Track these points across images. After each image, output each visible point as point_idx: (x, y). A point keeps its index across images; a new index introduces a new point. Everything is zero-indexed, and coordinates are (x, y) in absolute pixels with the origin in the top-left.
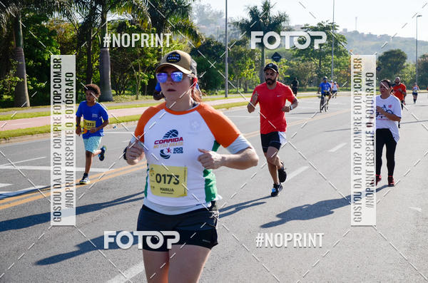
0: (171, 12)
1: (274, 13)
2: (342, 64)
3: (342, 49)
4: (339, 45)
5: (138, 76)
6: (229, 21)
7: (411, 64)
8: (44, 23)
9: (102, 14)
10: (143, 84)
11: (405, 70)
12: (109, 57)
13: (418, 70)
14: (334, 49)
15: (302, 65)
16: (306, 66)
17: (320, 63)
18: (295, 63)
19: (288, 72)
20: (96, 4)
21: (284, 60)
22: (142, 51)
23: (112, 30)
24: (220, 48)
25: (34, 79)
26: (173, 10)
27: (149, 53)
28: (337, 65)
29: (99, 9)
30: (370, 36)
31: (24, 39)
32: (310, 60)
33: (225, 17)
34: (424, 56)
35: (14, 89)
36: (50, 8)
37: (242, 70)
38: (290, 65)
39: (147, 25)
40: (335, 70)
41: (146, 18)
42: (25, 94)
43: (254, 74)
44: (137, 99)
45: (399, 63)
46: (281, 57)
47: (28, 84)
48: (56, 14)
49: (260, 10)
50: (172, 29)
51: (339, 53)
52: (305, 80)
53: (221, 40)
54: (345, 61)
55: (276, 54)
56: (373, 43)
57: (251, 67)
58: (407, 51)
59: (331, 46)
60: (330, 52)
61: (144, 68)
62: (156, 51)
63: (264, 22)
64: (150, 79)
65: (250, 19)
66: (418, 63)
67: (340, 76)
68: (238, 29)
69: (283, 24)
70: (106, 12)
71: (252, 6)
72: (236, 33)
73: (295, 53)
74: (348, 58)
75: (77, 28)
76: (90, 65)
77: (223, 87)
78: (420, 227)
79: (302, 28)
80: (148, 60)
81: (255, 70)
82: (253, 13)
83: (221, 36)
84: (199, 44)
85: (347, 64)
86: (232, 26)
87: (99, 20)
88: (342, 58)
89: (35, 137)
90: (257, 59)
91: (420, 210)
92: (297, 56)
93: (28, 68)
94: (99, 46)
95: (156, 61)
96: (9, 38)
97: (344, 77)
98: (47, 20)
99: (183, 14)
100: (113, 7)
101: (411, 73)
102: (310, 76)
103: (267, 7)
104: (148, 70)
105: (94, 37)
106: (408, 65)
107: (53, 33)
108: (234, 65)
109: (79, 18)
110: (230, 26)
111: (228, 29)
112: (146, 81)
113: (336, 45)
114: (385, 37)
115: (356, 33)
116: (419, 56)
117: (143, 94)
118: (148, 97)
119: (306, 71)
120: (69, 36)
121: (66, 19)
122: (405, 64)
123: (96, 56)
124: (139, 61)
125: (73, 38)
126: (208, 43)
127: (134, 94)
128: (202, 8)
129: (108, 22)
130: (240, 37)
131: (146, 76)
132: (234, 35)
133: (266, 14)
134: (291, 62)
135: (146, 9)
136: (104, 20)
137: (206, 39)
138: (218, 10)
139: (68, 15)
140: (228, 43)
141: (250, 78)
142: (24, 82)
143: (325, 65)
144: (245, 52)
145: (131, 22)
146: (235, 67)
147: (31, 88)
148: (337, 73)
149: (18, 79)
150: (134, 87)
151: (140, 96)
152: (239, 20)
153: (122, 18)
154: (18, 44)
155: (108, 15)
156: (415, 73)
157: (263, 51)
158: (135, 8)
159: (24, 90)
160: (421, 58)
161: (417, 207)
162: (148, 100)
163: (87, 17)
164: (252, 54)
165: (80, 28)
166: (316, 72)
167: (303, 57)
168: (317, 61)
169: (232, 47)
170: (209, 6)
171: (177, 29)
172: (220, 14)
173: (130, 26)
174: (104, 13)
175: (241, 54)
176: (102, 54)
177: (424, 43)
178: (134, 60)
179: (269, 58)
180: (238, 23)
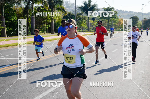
0: (56, 4)
1: (92, 4)
2: (116, 21)
3: (116, 16)
5: (45, 26)
6: (77, 6)
7: (140, 21)
8: (12, 8)
9: (32, 4)
10: (46, 29)
11: (138, 23)
12: (35, 19)
13: (143, 23)
16: (104, 22)
17: (109, 21)
19: (97, 24)
21: (96, 20)
22: (46, 17)
23: (35, 10)
24: (73, 16)
25: (8, 27)
27: (49, 18)
28: (114, 22)
29: (31, 3)
30: (126, 12)
31: (4, 13)
32: (105, 20)
33: (75, 5)
34: (145, 19)
35: (1, 31)
36: (13, 2)
37: (81, 24)
39: (48, 8)
40: (114, 23)
41: (47, 6)
42: (5, 32)
43: (85, 25)
44: (44, 34)
45: (136, 21)
46: (95, 19)
47: (6, 29)
48: (16, 4)
49: (88, 3)
50: (57, 10)
53: (74, 13)
55: (93, 18)
56: (127, 14)
57: (84, 23)
58: (139, 17)
60: (112, 17)
61: (47, 23)
62: (51, 17)
63: (89, 7)
64: (49, 27)
65: (84, 6)
66: (143, 21)
67: (115, 25)
68: (80, 10)
69: (95, 7)
71: (85, 1)
72: (79, 11)
74: (118, 19)
75: (23, 9)
76: (28, 22)
78: (144, 78)
79: (102, 9)
80: (48, 20)
81: (86, 24)
82: (85, 4)
83: (74, 12)
85: (118, 21)
86: (78, 8)
87: (31, 6)
88: (116, 19)
89: (9, 47)
90: (86, 20)
91: (144, 72)
93: (6, 23)
94: (31, 15)
95: (51, 21)
97: (117, 26)
98: (12, 6)
99: (60, 4)
100: (36, 2)
101: (140, 24)
103: (90, 2)
104: (48, 24)
105: (29, 13)
106: (139, 22)
107: (15, 11)
109: (24, 6)
110: (77, 8)
111: (76, 9)
112: (48, 28)
114: (131, 12)
115: (121, 10)
116: (143, 18)
117: (47, 32)
118: (48, 33)
119: (104, 24)
120: (20, 12)
121: (19, 6)
122: (138, 21)
123: (30, 19)
124: (45, 21)
125: (22, 13)
127: (43, 32)
128: (67, 2)
129: (34, 7)
130: (81, 12)
131: (48, 26)
132: (78, 11)
133: (90, 4)
135: (47, 2)
136: (32, 6)
137: (69, 13)
138: (73, 3)
139: (20, 4)
140: (76, 14)
141: (84, 26)
142: (4, 28)
143: (110, 22)
144: (82, 17)
145: (42, 7)
146: (79, 23)
147: (7, 30)
148: (114, 24)
149: (2, 27)
150: (43, 30)
151: (45, 33)
152: (80, 6)
153: (39, 6)
154: (2, 15)
155: (34, 5)
156: (142, 25)
158: (44, 3)
159: (5, 31)
160: (144, 19)
161: (143, 71)
162: (49, 34)
163: (26, 5)
164: (85, 18)
165: (24, 9)
166: (107, 24)
167: (102, 19)
168: (108, 21)
169: (78, 16)
170: (70, 1)
171: (58, 9)
172: (73, 4)
173: (42, 9)
174: (33, 4)
175: (80, 18)
176: (32, 18)
177: (145, 14)
178: (43, 20)
179: (91, 19)
180: (80, 7)
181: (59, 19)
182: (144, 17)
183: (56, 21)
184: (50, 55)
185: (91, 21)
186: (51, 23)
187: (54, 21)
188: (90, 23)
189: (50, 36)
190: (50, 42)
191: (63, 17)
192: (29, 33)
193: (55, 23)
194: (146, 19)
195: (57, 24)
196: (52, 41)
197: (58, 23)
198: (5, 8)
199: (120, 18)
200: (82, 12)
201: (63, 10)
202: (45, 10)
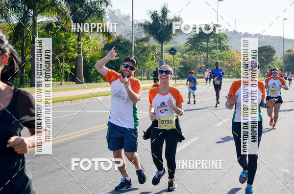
0: (89, 16)
1: (170, 16)
2: (225, 57)
3: (225, 44)
4: (222, 42)
5: (62, 66)
6: (135, 23)
7: (279, 57)
9: (33, 17)
10: (66, 73)
11: (274, 62)
13: (285, 62)
14: (218, 44)
15: (193, 57)
16: (197, 58)
17: (207, 56)
18: (187, 56)
19: (182, 63)
20: (29, 9)
21: (178, 53)
22: (65, 47)
23: (41, 29)
24: (127, 43)
26: (90, 14)
27: (71, 48)
28: (221, 58)
29: (31, 12)
30: (247, 35)
32: (199, 54)
33: (131, 20)
34: (289, 51)
37: (145, 62)
38: (184, 57)
41: (68, 20)
43: (155, 65)
44: (61, 84)
45: (269, 56)
46: (176, 51)
49: (160, 14)
51: (222, 48)
52: (196, 69)
53: (129, 38)
54: (227, 54)
55: (172, 49)
57: (152, 59)
58: (276, 46)
59: (216, 42)
60: (215, 47)
61: (67, 59)
62: (77, 47)
63: (162, 24)
64: (72, 70)
65: (151, 22)
66: (285, 56)
67: (223, 66)
68: (142, 30)
70: (37, 15)
71: (153, 11)
72: (140, 33)
73: (187, 48)
74: (229, 52)
75: (13, 27)
80: (70, 54)
81: (156, 62)
82: (154, 16)
83: (128, 35)
84: (112, 41)
85: (228, 57)
86: (137, 26)
87: (31, 22)
88: (224, 52)
90: (157, 52)
91: (287, 171)
92: (189, 50)
94: (31, 42)
95: (76, 55)
97: (226, 67)
99: (98, 17)
100: (42, 11)
102: (199, 66)
103: (165, 12)
104: (70, 62)
105: (27, 36)
106: (276, 58)
108: (139, 58)
109: (14, 20)
110: (135, 27)
111: (134, 29)
112: (69, 71)
113: (220, 42)
115: (235, 32)
116: (285, 50)
117: (66, 81)
118: (70, 83)
119: (196, 62)
121: (4, 20)
122: (274, 57)
123: (28, 50)
124: (63, 54)
126: (118, 40)
127: (59, 81)
128: (113, 13)
129: (38, 23)
130: (144, 36)
131: (69, 66)
133: (165, 17)
134: (184, 55)
135: (68, 13)
136: (34, 21)
137: (117, 37)
139: (6, 17)
140: (134, 40)
141: (151, 68)
143: (211, 58)
144: (148, 47)
145: (57, 24)
146: (140, 59)
148: (221, 64)
150: (59, 75)
151: (64, 82)
152: (143, 22)
153: (49, 20)
155: (38, 17)
156: (282, 64)
157: (162, 46)
158: (60, 12)
160: (286, 52)
161: (285, 169)
162: (70, 85)
163: (21, 19)
164: (154, 48)
165: (15, 27)
166: (204, 63)
167: (193, 51)
168: (205, 54)
169: (137, 44)
170: (119, 11)
172: (127, 18)
173: (55, 27)
174: (35, 15)
175: (144, 49)
178: (58, 54)
179: (167, 52)
180: (142, 24)
181: (95, 50)
182: (288, 47)
183: (88, 56)
184: (74, 133)
185: (167, 56)
186: (75, 60)
187: (83, 55)
188: (165, 60)
189: (74, 89)
190: (74, 103)
191: (103, 47)
192: (26, 82)
193: (85, 60)
194: (292, 51)
195: (91, 61)
196: (78, 101)
197: (92, 59)
199: (232, 50)
200: (147, 35)
202: (63, 29)
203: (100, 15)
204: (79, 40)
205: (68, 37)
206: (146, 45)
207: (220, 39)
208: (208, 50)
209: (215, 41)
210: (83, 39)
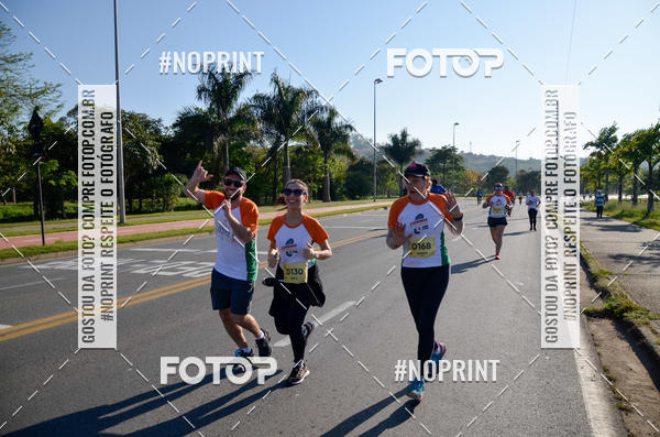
0: (335, 140)
1: (410, 139)
2: (461, 177)
3: (461, 165)
4: (458, 163)
6: (377, 145)
7: (512, 177)
8: (244, 149)
9: (285, 142)
12: (290, 172)
13: (518, 181)
14: (454, 166)
17: (444, 176)
20: (281, 135)
24: (370, 165)
26: (336, 138)
27: (319, 170)
28: (457, 177)
29: (283, 138)
30: (481, 156)
31: (229, 160)
32: (436, 174)
33: (373, 143)
34: (522, 171)
37: (386, 182)
39: (317, 149)
41: (315, 144)
45: (503, 176)
48: (252, 142)
49: (400, 138)
50: (335, 152)
51: (459, 169)
53: (371, 160)
54: (463, 174)
56: (483, 162)
58: (509, 167)
59: (452, 164)
60: (451, 168)
62: (324, 168)
63: (402, 146)
64: (319, 189)
65: (392, 144)
66: (517, 176)
68: (383, 152)
69: (416, 148)
71: (393, 135)
74: (465, 172)
75: (267, 151)
76: (275, 179)
77: (373, 194)
79: (430, 151)
80: (317, 175)
82: (394, 139)
83: (370, 157)
84: (356, 162)
85: (464, 177)
86: (379, 149)
88: (460, 173)
95: (323, 175)
96: (219, 159)
98: (245, 146)
99: (343, 141)
100: (293, 137)
103: (404, 135)
104: (318, 182)
105: (279, 159)
106: (510, 178)
107: (250, 155)
109: (268, 145)
110: (377, 149)
112: (316, 190)
113: (456, 163)
114: (492, 157)
115: (470, 154)
118: (318, 201)
120: (261, 158)
121: (259, 145)
124: (311, 175)
126: (362, 161)
128: (357, 136)
129: (289, 147)
130: (385, 158)
131: (316, 186)
132: (380, 156)
133: (404, 141)
135: (316, 138)
136: (286, 145)
137: (360, 159)
139: (261, 142)
140: (376, 162)
141: (392, 187)
145: (306, 147)
146: (381, 179)
152: (384, 145)
153: (299, 144)
154: (225, 163)
156: (514, 184)
158: (309, 138)
160: (519, 172)
163: (274, 144)
164: (393, 170)
165: (269, 151)
169: (378, 165)
171: (339, 152)
172: (370, 141)
173: (305, 150)
174: (287, 140)
175: (385, 170)
176: (285, 170)
177: (523, 162)
180: (383, 147)
181: (341, 172)
182: (521, 167)
183: (334, 176)
186: (322, 181)
187: (330, 176)
189: (321, 207)
191: (347, 168)
193: (331, 180)
195: (336, 182)
197: (338, 180)
198: (231, 149)
199: (467, 170)
200: (388, 157)
201: (349, 154)
202: (312, 152)
203: (345, 138)
204: (325, 162)
205: (315, 159)
206: (386, 166)
207: (456, 160)
208: (444, 171)
209: (451, 162)
210: (330, 161)
